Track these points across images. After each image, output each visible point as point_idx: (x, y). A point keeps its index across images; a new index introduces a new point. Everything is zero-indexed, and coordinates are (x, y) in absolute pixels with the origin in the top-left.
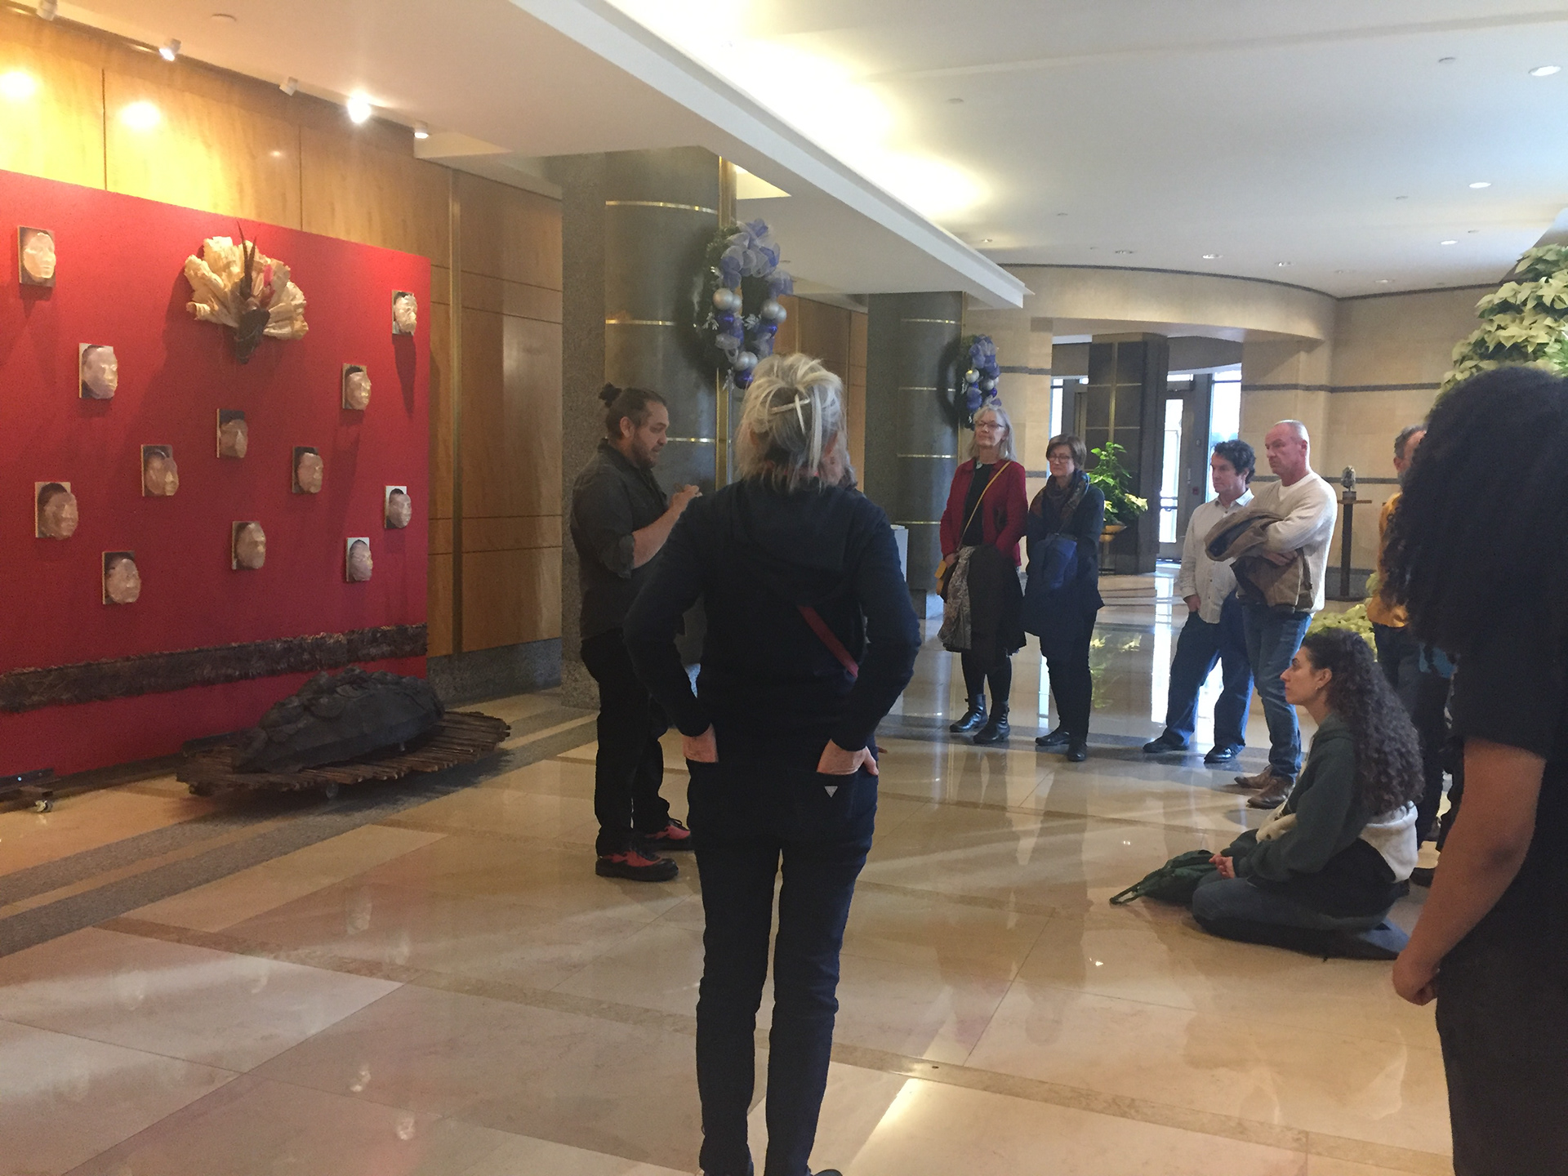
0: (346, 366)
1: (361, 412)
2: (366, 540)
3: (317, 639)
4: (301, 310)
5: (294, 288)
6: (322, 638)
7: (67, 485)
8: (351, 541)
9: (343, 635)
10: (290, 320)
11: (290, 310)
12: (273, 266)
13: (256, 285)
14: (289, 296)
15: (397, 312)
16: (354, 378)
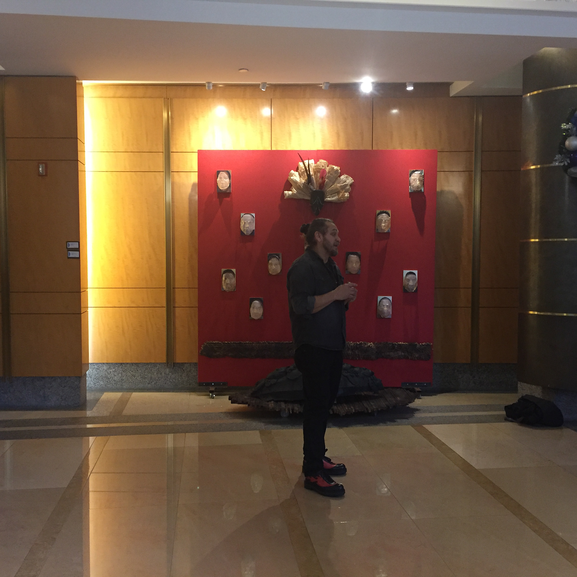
0: (378, 211)
1: (388, 233)
2: (390, 298)
3: (357, 344)
4: (348, 187)
5: (346, 177)
7: (234, 270)
8: (380, 298)
9: (374, 344)
10: (338, 193)
11: (338, 189)
12: (327, 169)
13: (316, 179)
14: (341, 181)
15: (411, 181)
16: (380, 217)
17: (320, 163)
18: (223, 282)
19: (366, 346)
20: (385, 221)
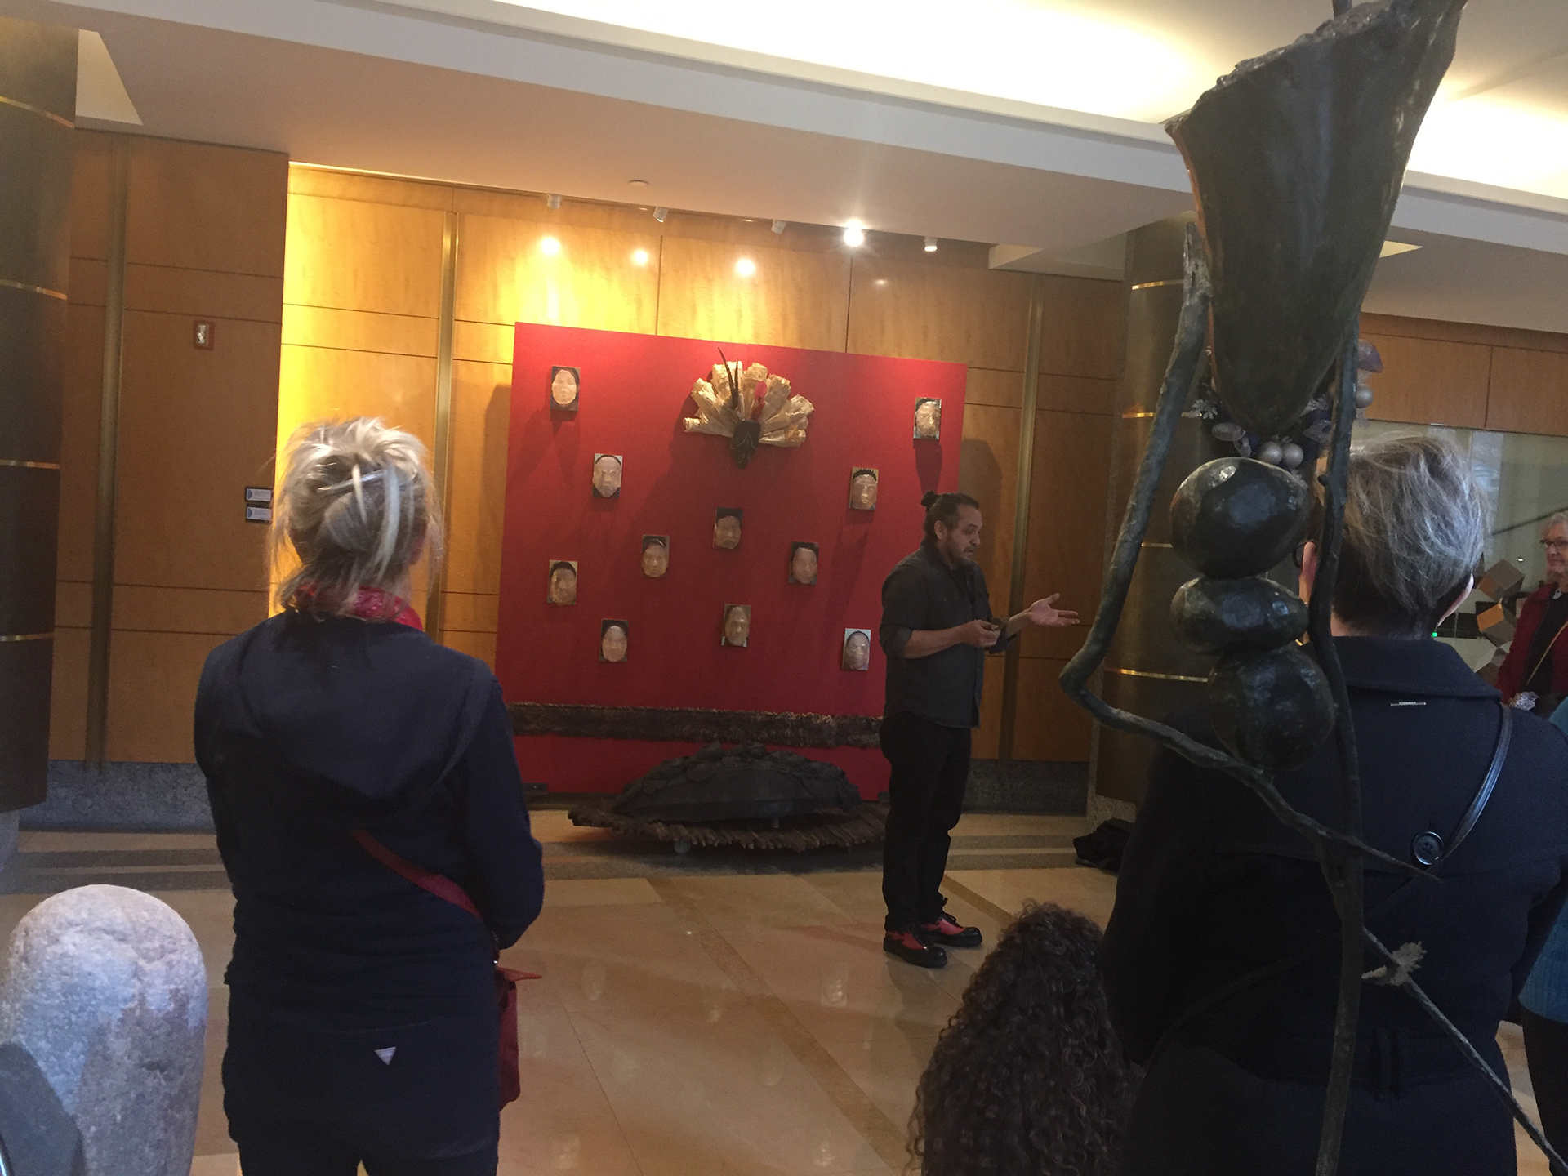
0: (855, 469)
1: (870, 512)
2: (868, 632)
3: (802, 717)
4: (804, 420)
5: (802, 401)
6: (810, 717)
7: (574, 564)
8: (849, 632)
9: (833, 717)
10: (786, 429)
11: (785, 421)
12: (769, 382)
13: (746, 400)
14: (791, 408)
15: (919, 418)
16: (859, 480)
17: (754, 369)
18: (553, 587)
19: (819, 722)
20: (869, 487)
